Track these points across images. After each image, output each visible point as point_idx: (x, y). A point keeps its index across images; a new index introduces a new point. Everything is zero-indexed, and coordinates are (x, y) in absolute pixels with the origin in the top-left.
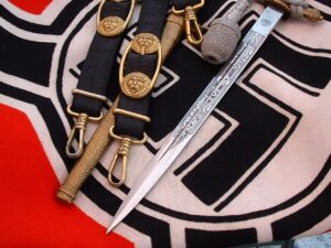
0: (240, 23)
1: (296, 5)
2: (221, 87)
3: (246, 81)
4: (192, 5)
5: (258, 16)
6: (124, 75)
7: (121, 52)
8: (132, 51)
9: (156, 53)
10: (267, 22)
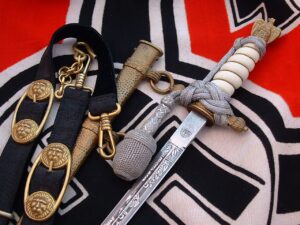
0: (155, 136)
1: (220, 114)
2: (129, 209)
3: (158, 201)
4: (108, 112)
5: (180, 122)
6: (30, 194)
7: (32, 161)
8: (41, 164)
9: (65, 167)
10: (187, 132)
